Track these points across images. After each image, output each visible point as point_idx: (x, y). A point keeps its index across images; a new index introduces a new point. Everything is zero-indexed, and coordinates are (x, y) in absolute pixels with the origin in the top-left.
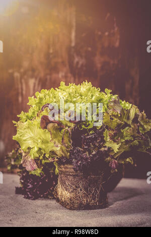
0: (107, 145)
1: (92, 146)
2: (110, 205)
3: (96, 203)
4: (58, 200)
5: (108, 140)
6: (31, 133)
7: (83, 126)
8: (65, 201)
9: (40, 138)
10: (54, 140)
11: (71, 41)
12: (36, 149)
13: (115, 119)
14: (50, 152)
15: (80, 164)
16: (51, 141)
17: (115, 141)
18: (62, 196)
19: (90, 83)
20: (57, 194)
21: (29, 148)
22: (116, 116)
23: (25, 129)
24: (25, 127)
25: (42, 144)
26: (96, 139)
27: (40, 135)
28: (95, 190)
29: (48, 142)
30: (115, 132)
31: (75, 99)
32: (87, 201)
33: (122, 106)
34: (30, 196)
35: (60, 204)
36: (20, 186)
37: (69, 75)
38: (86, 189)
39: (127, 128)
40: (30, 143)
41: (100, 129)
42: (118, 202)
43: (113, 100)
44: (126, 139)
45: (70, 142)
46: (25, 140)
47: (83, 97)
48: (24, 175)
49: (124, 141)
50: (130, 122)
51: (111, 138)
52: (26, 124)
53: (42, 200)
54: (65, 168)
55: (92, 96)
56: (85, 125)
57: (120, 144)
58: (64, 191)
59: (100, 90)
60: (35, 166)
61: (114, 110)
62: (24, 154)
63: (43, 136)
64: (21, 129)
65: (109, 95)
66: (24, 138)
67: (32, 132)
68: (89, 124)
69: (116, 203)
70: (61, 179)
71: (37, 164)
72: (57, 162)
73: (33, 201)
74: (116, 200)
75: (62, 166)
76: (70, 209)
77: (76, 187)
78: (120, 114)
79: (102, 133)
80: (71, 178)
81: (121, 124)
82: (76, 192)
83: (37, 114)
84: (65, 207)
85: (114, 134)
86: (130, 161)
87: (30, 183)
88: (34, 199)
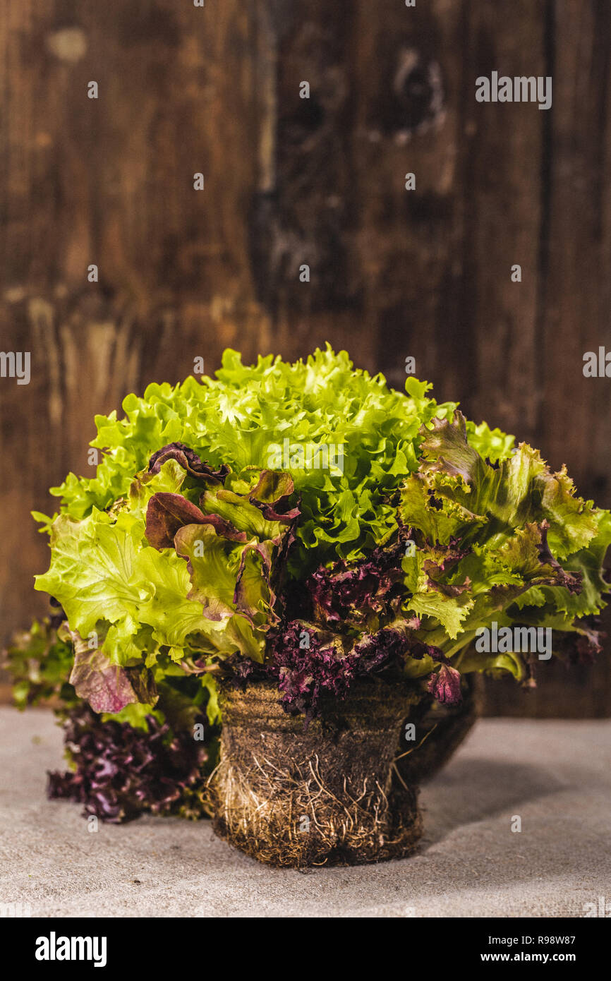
0: (418, 606)
1: (357, 612)
2: (431, 843)
3: (375, 837)
4: (221, 828)
5: (423, 588)
6: (109, 564)
7: (320, 534)
8: (250, 831)
9: (145, 586)
10: (205, 590)
11: (256, 171)
12: (130, 628)
13: (450, 505)
14: (187, 637)
15: (311, 686)
16: (189, 596)
17: (449, 594)
18: (237, 811)
19: (344, 354)
20: (219, 804)
21: (102, 625)
22: (454, 493)
23: (83, 546)
24: (82, 539)
25: (155, 607)
26: (371, 583)
27: (147, 574)
28: (372, 787)
29: (176, 601)
30: (449, 555)
31: (284, 425)
32: (339, 831)
33: (477, 446)
34: (107, 807)
35: (231, 841)
36: (66, 766)
37: (253, 307)
38: (333, 783)
39: (498, 537)
40: (104, 604)
41: (388, 544)
42: (461, 829)
43: (439, 425)
44: (494, 581)
45: (268, 600)
46: (84, 593)
47: (318, 413)
48: (82, 722)
49: (486, 589)
50: (509, 515)
51: (432, 583)
52: (86, 526)
53: (157, 823)
54: (247, 701)
55: (355, 408)
56: (326, 526)
57: (471, 604)
58: (245, 791)
59: (383, 382)
60: (128, 692)
61: (446, 467)
62: (79, 648)
63: (159, 577)
64: (66, 546)
65: (425, 403)
66: (82, 585)
67: (113, 557)
68: (343, 525)
69: (453, 834)
70: (233, 744)
71: (135, 684)
72: (215, 675)
73: (122, 829)
74: (454, 819)
75: (237, 694)
76: (273, 864)
77: (295, 776)
78: (470, 483)
79: (395, 559)
80: (272, 741)
81: (475, 523)
82: (295, 797)
83: (133, 486)
84: (253, 856)
85: (446, 562)
86: (510, 668)
87: (108, 757)
88: (125, 821)
